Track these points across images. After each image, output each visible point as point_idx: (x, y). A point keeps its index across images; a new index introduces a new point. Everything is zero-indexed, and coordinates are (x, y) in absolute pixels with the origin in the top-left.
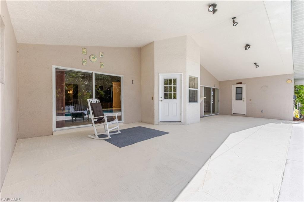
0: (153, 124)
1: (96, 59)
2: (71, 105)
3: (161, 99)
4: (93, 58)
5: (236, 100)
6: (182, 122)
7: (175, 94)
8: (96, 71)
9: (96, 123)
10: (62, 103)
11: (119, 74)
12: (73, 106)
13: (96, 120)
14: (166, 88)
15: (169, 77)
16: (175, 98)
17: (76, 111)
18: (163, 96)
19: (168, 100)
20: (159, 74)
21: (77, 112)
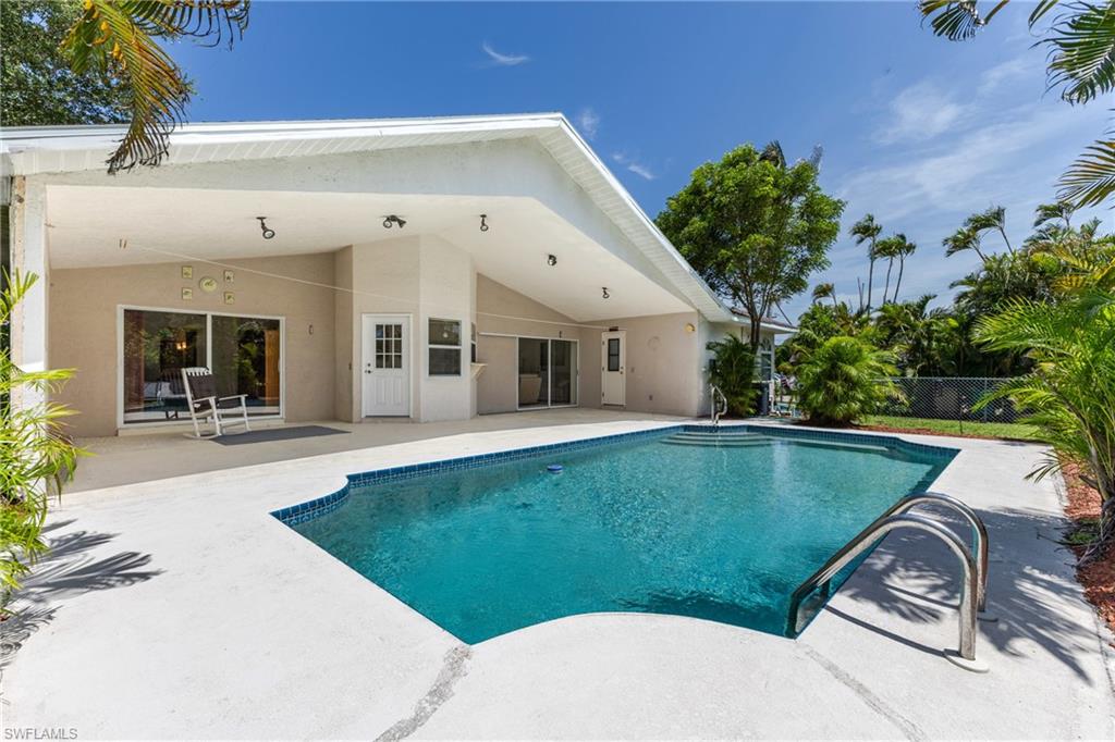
0: (350, 422)
1: (215, 286)
2: (164, 381)
3: (369, 369)
4: (208, 284)
5: (609, 370)
6: (412, 416)
7: (399, 358)
8: (215, 310)
9: (196, 410)
10: (139, 378)
11: (273, 315)
12: (168, 384)
13: (198, 406)
14: (379, 346)
15: (384, 321)
16: (399, 365)
17: (174, 393)
18: (373, 361)
19: (384, 371)
20: (364, 316)
21: (177, 396)
